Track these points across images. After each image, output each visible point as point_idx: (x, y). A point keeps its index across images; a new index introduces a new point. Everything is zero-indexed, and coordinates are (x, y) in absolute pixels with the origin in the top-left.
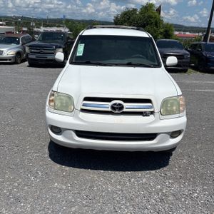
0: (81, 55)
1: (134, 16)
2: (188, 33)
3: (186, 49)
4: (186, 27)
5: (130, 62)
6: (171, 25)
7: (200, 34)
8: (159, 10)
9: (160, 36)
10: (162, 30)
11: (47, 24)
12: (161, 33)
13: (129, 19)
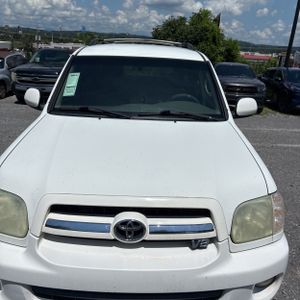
0: (72, 94)
1: (182, 27)
2: (257, 54)
3: (260, 78)
4: (254, 46)
5: (167, 109)
6: (236, 42)
7: (274, 55)
8: (217, 20)
9: (220, 58)
10: (222, 49)
11: (61, 38)
12: (221, 53)
13: (174, 32)
